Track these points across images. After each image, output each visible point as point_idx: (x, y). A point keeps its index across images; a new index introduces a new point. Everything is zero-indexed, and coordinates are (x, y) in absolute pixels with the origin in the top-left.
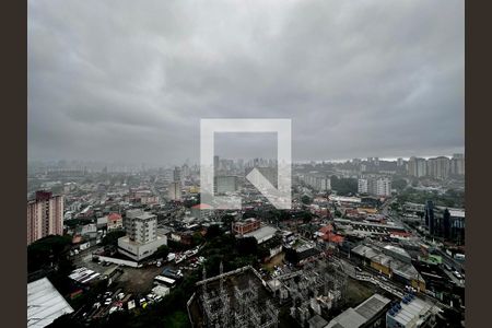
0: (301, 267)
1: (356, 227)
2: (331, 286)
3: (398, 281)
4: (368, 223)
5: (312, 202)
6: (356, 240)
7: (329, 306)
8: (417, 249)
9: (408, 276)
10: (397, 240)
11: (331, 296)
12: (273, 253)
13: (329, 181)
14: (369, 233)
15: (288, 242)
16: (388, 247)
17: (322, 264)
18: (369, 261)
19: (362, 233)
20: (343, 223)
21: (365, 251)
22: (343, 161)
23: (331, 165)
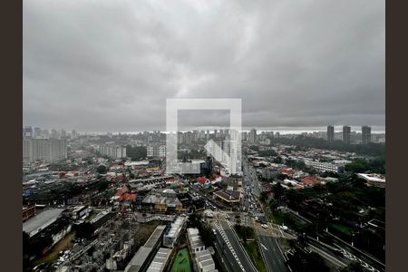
0: (97, 236)
1: (146, 183)
2: (126, 238)
3: (171, 211)
4: (153, 178)
5: (108, 170)
6: (144, 193)
7: (124, 256)
8: (178, 187)
9: (174, 205)
10: (169, 185)
11: (126, 247)
12: (56, 238)
13: (125, 150)
14: (154, 185)
15: (79, 218)
16: (165, 191)
17: (119, 223)
18: (153, 205)
19: (149, 187)
20: (136, 183)
21: (151, 199)
22: (136, 133)
23: (126, 136)
